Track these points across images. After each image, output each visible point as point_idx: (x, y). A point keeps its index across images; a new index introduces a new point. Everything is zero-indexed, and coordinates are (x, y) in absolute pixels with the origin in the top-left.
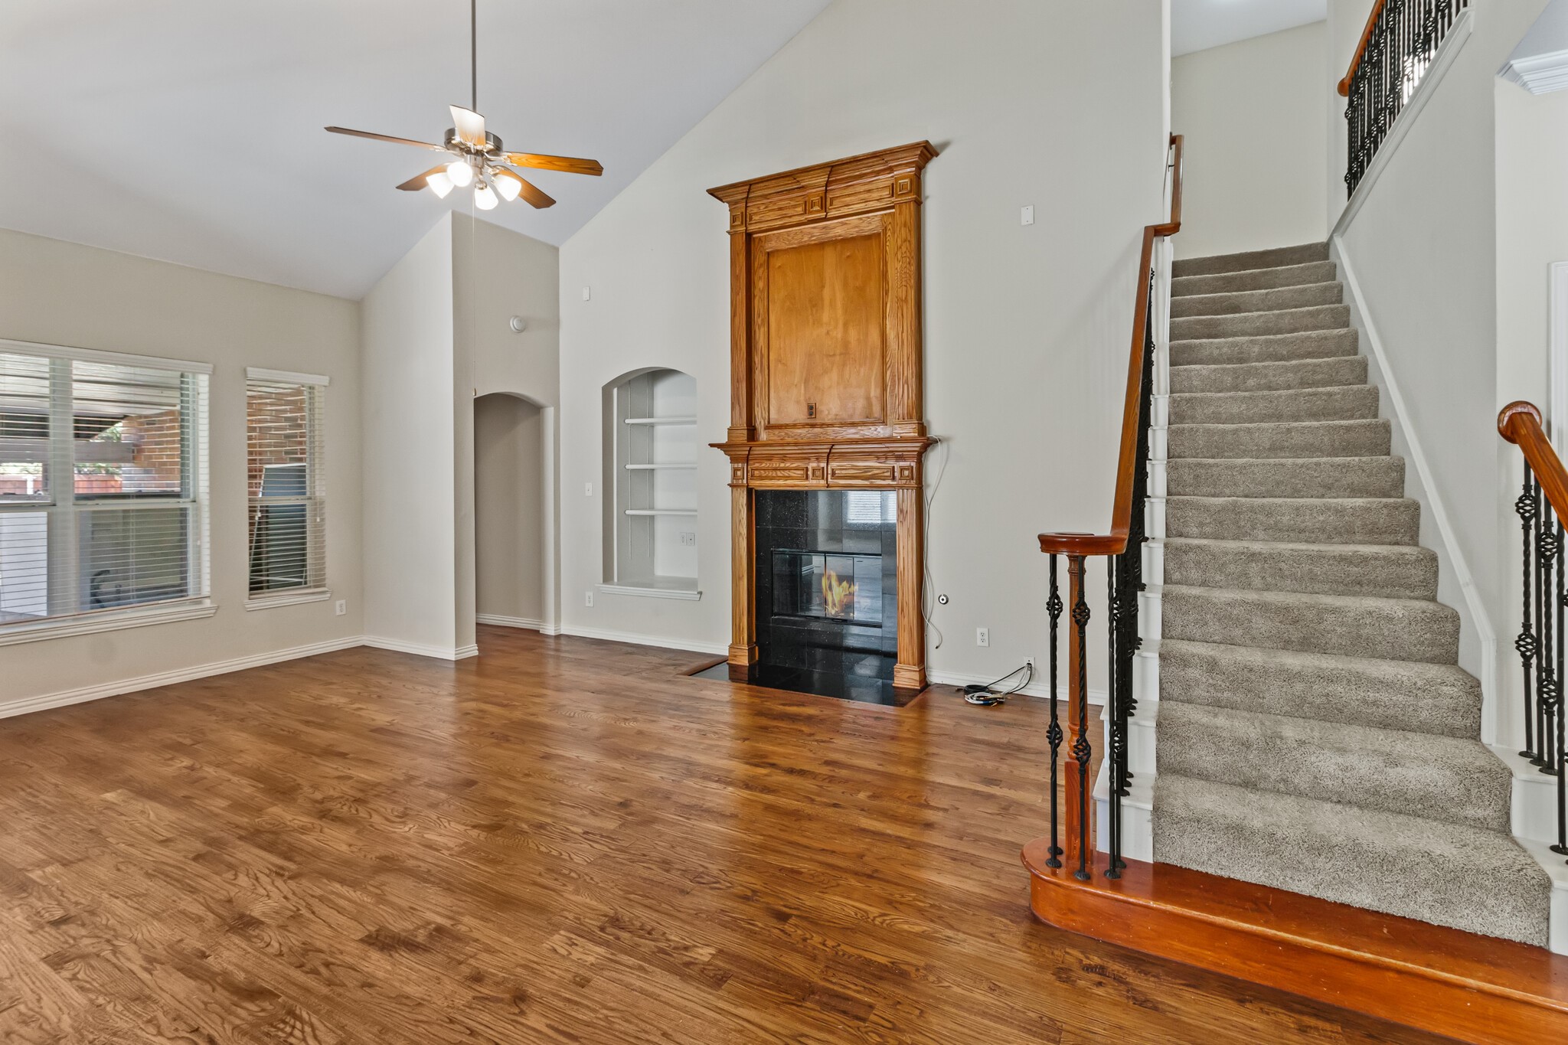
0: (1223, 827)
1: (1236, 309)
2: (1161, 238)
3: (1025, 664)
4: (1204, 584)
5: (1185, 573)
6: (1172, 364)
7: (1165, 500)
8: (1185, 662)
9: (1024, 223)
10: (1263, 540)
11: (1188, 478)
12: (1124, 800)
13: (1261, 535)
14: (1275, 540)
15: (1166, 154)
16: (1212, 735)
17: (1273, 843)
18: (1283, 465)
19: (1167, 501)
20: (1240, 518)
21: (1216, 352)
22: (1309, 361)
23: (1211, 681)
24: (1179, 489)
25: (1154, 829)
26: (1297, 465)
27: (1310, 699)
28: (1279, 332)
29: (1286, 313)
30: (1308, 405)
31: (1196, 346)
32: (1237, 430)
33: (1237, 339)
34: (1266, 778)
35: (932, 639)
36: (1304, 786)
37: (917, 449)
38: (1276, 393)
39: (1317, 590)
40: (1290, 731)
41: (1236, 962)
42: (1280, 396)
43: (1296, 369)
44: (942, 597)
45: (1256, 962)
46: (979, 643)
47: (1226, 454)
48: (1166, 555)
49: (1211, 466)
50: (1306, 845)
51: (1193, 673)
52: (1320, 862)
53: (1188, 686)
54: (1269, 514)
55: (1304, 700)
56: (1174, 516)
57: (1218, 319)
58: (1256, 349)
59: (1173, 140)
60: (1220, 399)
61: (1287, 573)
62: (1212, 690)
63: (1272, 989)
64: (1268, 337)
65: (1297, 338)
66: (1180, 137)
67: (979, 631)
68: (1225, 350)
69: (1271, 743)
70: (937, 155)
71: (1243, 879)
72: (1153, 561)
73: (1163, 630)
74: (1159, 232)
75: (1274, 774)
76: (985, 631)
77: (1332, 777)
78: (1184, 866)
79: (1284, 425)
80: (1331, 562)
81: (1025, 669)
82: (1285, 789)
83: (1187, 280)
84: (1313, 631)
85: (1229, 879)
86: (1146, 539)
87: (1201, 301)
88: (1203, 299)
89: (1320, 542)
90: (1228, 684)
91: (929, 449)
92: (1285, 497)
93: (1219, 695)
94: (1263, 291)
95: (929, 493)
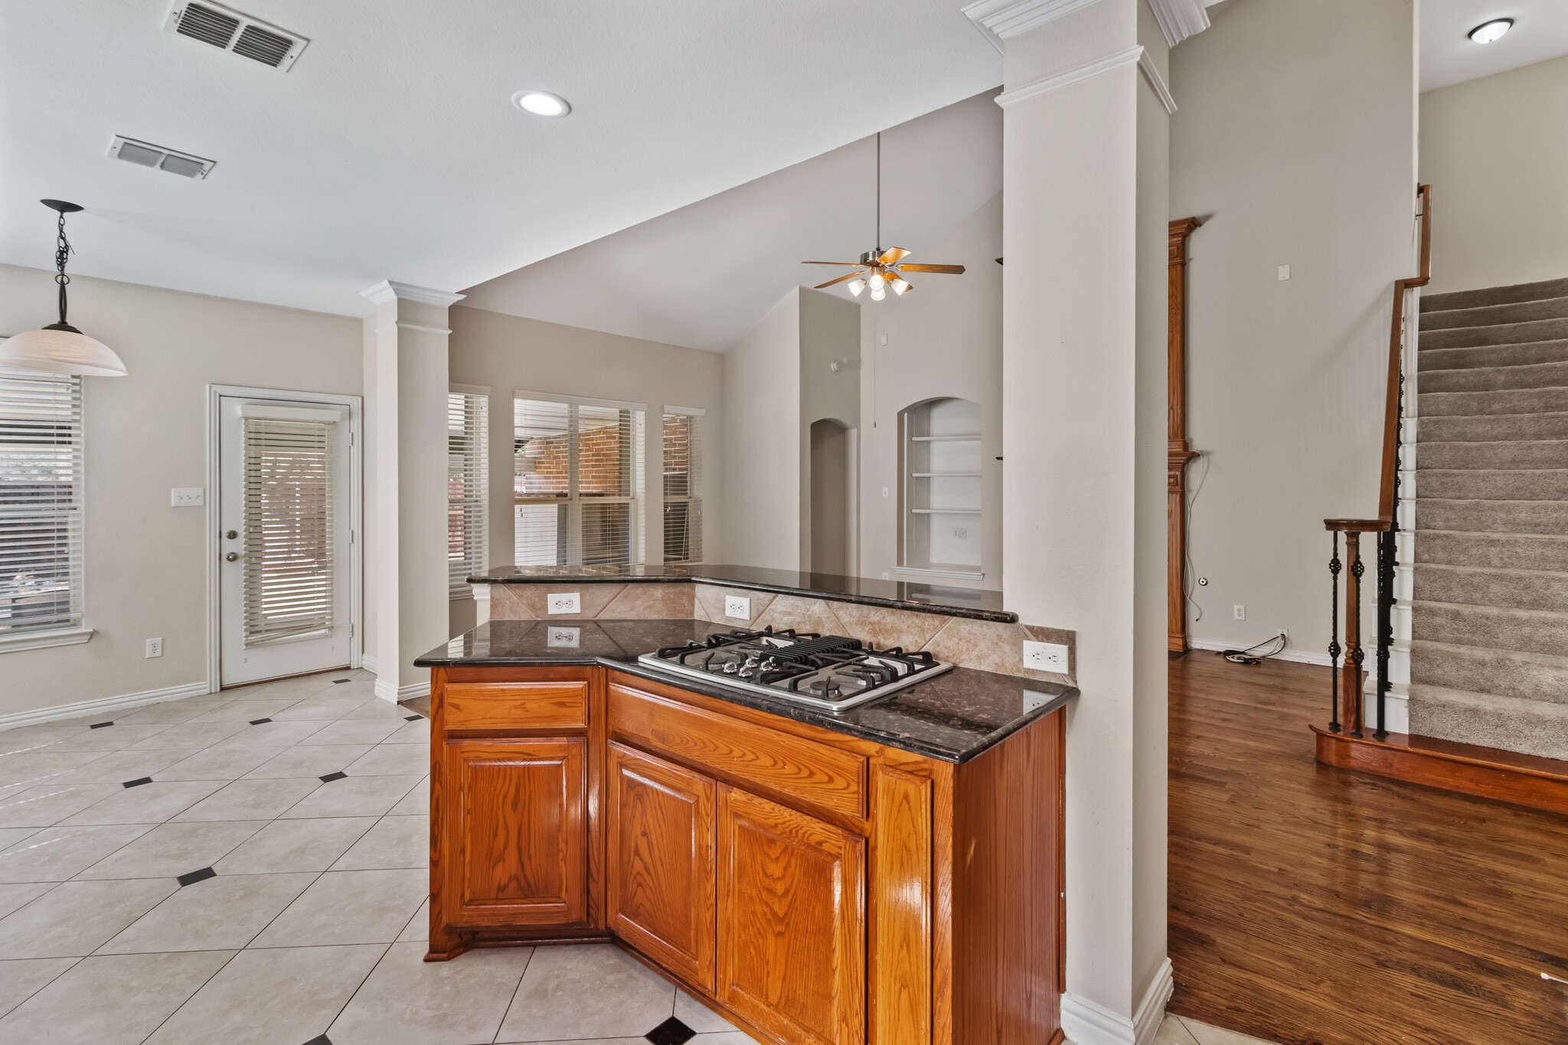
0: (1463, 710)
1: (1483, 341)
2: (1411, 289)
3: (1279, 635)
4: (1449, 562)
5: (1433, 555)
6: (1420, 391)
7: (1415, 501)
8: (1433, 613)
9: (1281, 278)
10: (1503, 532)
11: (1435, 483)
12: (1387, 694)
13: (1501, 528)
14: (1513, 531)
15: (1415, 204)
16: (1455, 657)
17: (1501, 720)
18: (1523, 475)
19: (1417, 503)
20: (1482, 516)
21: (1462, 381)
22: (1553, 388)
23: (1454, 626)
24: (1427, 493)
25: (1410, 712)
26: (1535, 475)
27: (1537, 639)
28: (1526, 362)
29: (1533, 345)
30: (1550, 426)
31: (1442, 375)
32: (1481, 447)
33: (1484, 369)
34: (1498, 687)
35: (1193, 613)
36: (1528, 692)
37: (1182, 461)
38: (1519, 416)
39: (1548, 568)
40: (1518, 657)
41: (1472, 786)
42: (1523, 419)
43: (1540, 396)
44: (1202, 580)
45: (1485, 784)
46: (1236, 617)
47: (1471, 466)
48: (1416, 541)
49: (1456, 475)
50: (1526, 721)
51: (1438, 620)
52: (1537, 731)
53: (1435, 630)
54: (1509, 512)
55: (1531, 640)
56: (1423, 513)
57: (1465, 351)
58: (1502, 378)
59: (1421, 190)
60: (1465, 421)
61: (1521, 555)
62: (1455, 632)
63: (1497, 800)
64: (1515, 367)
65: (1543, 368)
66: (1428, 186)
67: (1236, 607)
68: (1472, 378)
69: (1501, 664)
70: (1200, 225)
71: (1477, 744)
72: (1406, 546)
73: (1414, 594)
74: (1408, 284)
75: (1503, 684)
76: (1242, 607)
77: (1550, 685)
78: (1433, 736)
79: (1525, 443)
80: (1560, 547)
81: (1280, 639)
82: (1512, 692)
83: (1434, 314)
84: (1541, 595)
85: (1467, 744)
86: (1399, 530)
87: (1448, 334)
88: (1450, 332)
89: (1554, 533)
90: (1468, 628)
91: (1191, 462)
92: (1524, 499)
93: (1461, 636)
94: (1511, 325)
95: (1190, 497)
